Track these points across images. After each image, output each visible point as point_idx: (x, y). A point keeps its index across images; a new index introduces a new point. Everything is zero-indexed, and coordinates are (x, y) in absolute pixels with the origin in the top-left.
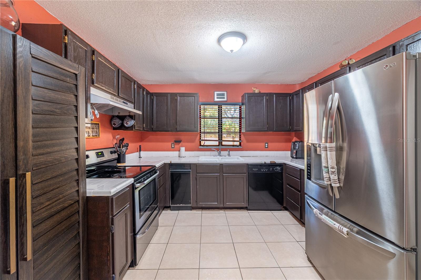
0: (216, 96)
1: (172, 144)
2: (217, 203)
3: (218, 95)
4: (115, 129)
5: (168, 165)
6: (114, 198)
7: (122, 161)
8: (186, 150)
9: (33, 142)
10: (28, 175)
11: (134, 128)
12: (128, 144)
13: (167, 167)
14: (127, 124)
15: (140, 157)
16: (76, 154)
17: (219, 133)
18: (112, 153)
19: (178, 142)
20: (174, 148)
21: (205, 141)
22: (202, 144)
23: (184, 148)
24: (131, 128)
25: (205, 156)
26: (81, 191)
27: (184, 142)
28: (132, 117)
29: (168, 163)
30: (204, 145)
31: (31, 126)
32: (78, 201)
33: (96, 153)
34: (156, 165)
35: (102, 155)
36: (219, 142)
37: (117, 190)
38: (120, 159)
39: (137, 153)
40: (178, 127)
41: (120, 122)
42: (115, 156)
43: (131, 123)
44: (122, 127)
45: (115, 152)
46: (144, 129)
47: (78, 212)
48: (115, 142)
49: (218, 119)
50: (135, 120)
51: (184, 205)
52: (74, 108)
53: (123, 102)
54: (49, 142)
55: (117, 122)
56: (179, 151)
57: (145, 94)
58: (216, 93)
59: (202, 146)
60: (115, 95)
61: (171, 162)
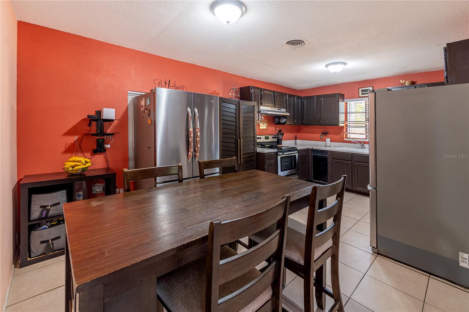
0: (360, 93)
1: (320, 135)
2: (349, 186)
3: (362, 91)
4: (276, 124)
5: (311, 150)
6: (266, 154)
7: (280, 143)
8: (331, 141)
9: (243, 130)
10: (242, 139)
11: (286, 123)
12: (283, 134)
13: (310, 152)
14: (282, 121)
15: (296, 144)
16: (253, 135)
17: (366, 127)
18: (273, 138)
19: (325, 134)
20: (322, 138)
21: (351, 134)
22: (348, 137)
23: (329, 139)
24: (284, 124)
25: (349, 147)
26: (255, 149)
27: (331, 134)
28: (285, 117)
29: (310, 149)
30: (350, 137)
31: (242, 125)
32: (254, 152)
33: (265, 137)
34: (298, 148)
35: (268, 138)
36: (366, 136)
37: (267, 151)
38: (279, 142)
39: (294, 140)
40: (322, 122)
41: (278, 120)
42: (276, 140)
43: (284, 120)
44: (279, 123)
45: (275, 138)
46: (295, 124)
47: (254, 156)
48: (277, 132)
49: (365, 113)
50: (286, 119)
51: (322, 182)
52: (253, 118)
53: (278, 109)
54: (246, 130)
55: (277, 120)
56: (325, 141)
57: (296, 100)
58: (360, 90)
59: (348, 138)
60: (273, 107)
61: (312, 148)
